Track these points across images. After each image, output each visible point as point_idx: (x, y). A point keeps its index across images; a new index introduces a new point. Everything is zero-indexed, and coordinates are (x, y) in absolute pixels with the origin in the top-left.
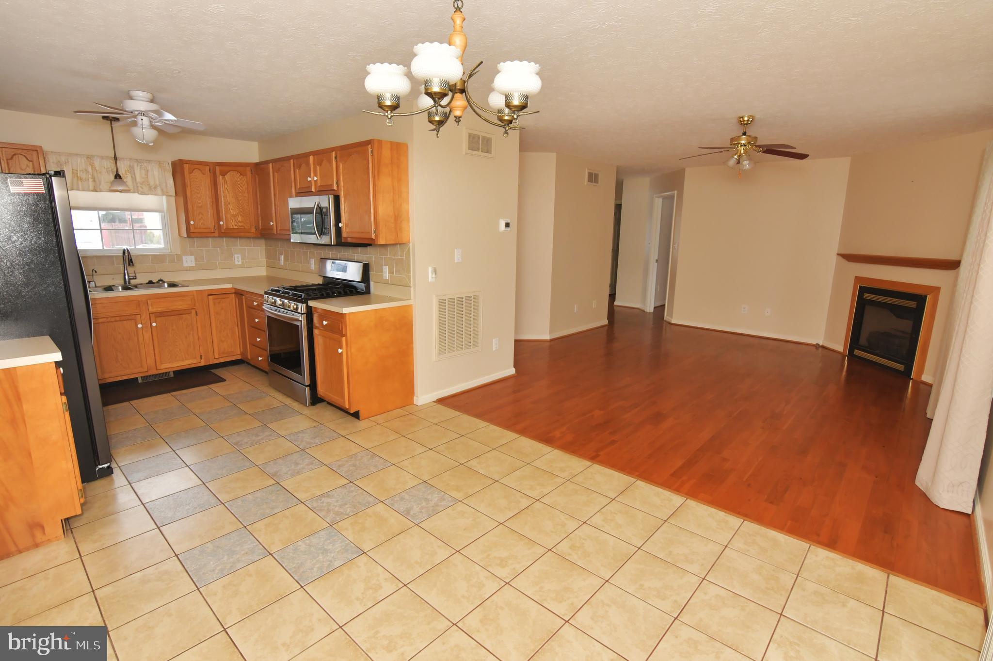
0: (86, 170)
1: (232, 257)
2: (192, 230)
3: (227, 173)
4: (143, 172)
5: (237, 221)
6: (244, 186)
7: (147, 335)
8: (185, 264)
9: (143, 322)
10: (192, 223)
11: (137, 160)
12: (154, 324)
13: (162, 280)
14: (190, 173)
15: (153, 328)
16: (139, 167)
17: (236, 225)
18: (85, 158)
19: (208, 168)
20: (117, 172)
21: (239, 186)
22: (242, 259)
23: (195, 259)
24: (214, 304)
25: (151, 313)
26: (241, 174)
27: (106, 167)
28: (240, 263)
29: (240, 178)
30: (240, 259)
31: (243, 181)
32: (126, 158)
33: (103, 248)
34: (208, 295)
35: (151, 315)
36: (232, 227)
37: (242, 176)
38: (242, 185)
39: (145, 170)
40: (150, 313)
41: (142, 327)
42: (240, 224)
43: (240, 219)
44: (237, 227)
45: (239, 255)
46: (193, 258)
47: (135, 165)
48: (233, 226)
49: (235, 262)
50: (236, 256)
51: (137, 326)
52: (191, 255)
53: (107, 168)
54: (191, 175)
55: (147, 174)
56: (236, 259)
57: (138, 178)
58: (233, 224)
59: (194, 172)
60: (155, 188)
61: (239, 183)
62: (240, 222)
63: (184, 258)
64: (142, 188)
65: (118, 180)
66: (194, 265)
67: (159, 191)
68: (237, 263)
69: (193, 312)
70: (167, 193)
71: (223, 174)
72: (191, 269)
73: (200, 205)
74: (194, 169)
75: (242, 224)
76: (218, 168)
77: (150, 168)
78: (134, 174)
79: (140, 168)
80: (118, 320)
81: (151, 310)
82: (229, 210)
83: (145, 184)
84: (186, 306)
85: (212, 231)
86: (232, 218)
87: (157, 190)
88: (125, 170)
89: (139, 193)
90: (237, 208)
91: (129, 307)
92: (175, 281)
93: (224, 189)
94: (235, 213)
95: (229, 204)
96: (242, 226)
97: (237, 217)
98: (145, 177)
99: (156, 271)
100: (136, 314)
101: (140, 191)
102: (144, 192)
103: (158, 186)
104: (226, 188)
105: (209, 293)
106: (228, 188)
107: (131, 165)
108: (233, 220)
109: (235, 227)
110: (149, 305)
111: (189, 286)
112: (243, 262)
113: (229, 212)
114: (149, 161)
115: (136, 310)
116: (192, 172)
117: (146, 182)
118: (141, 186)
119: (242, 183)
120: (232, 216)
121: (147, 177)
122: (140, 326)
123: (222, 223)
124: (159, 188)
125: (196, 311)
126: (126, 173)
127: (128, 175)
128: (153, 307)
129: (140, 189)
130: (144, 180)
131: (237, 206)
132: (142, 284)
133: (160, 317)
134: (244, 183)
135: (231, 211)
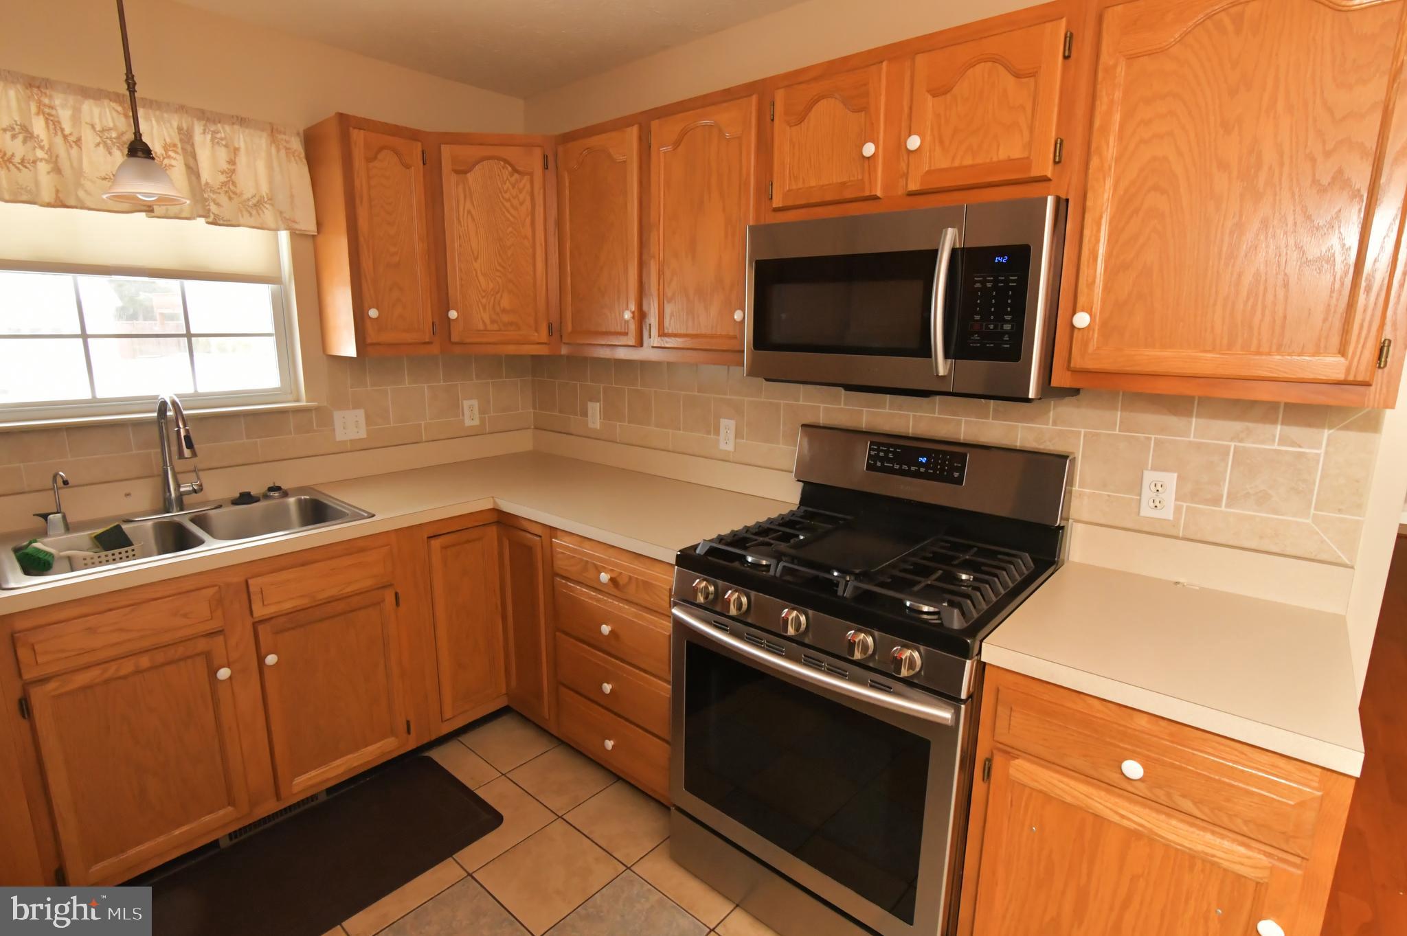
1: (458, 406)
2: (372, 336)
3: (474, 165)
4: (222, 154)
5: (498, 309)
6: (521, 204)
7: (248, 696)
8: (340, 435)
9: (234, 655)
10: (373, 313)
11: (203, 112)
12: (271, 659)
13: (278, 489)
14: (369, 159)
15: (266, 672)
16: (209, 137)
17: (493, 322)
18: (21, 88)
19: (418, 147)
20: (137, 134)
21: (508, 205)
22: (482, 411)
23: (367, 417)
24: (445, 564)
25: (261, 622)
26: (515, 170)
27: (98, 128)
28: (476, 422)
29: (513, 179)
30: (477, 410)
31: (521, 191)
32: (168, 104)
33: (94, 396)
34: (428, 538)
35: (259, 627)
36: (481, 327)
37: (516, 176)
38: (515, 202)
39: (226, 146)
40: (255, 625)
41: (230, 678)
42: (505, 318)
43: (506, 302)
44: (495, 327)
45: (475, 403)
46: (360, 414)
47: (198, 129)
48: (484, 323)
49: (463, 421)
50: (466, 404)
51: (213, 673)
52: (356, 406)
53: (103, 131)
54: (371, 165)
55: (233, 161)
56: (467, 412)
58: (486, 318)
59: (380, 156)
60: (259, 205)
61: (507, 196)
62: (504, 311)
63: (338, 416)
64: (218, 204)
66: (365, 436)
67: (268, 216)
70: (293, 221)
71: (462, 171)
72: (358, 447)
74: (380, 148)
75: (512, 317)
76: (446, 151)
77: (242, 145)
78: (194, 156)
79: (213, 139)
80: (145, 666)
81: (260, 611)
82: (476, 276)
83: (226, 192)
84: (368, 583)
85: (427, 340)
86: (484, 301)
87: (264, 212)
88: (165, 140)
89: (210, 220)
90: (498, 271)
91: (185, 616)
92: (316, 488)
93: (463, 215)
94: (491, 285)
95: (476, 259)
96: (511, 324)
97: (499, 295)
98: (229, 169)
99: (260, 460)
100: (211, 634)
101: (213, 214)
102: (224, 219)
103: (266, 200)
104: (469, 212)
105: (431, 532)
106: (473, 212)
107: (185, 126)
108: (484, 308)
109: (490, 327)
110: (253, 597)
111: (373, 516)
112: (482, 420)
113: (477, 281)
114: (240, 119)
115: (211, 619)
116: (375, 158)
117: (229, 188)
118: (214, 196)
119: (517, 196)
120: (484, 294)
121: (233, 171)
122: (224, 673)
123: (453, 314)
124: (267, 206)
125: (396, 594)
126: (166, 154)
127: (172, 158)
128: (265, 603)
129: (211, 207)
130: (226, 180)
131: (500, 265)
132: (220, 507)
133: (289, 629)
134: (521, 197)
135: (481, 278)
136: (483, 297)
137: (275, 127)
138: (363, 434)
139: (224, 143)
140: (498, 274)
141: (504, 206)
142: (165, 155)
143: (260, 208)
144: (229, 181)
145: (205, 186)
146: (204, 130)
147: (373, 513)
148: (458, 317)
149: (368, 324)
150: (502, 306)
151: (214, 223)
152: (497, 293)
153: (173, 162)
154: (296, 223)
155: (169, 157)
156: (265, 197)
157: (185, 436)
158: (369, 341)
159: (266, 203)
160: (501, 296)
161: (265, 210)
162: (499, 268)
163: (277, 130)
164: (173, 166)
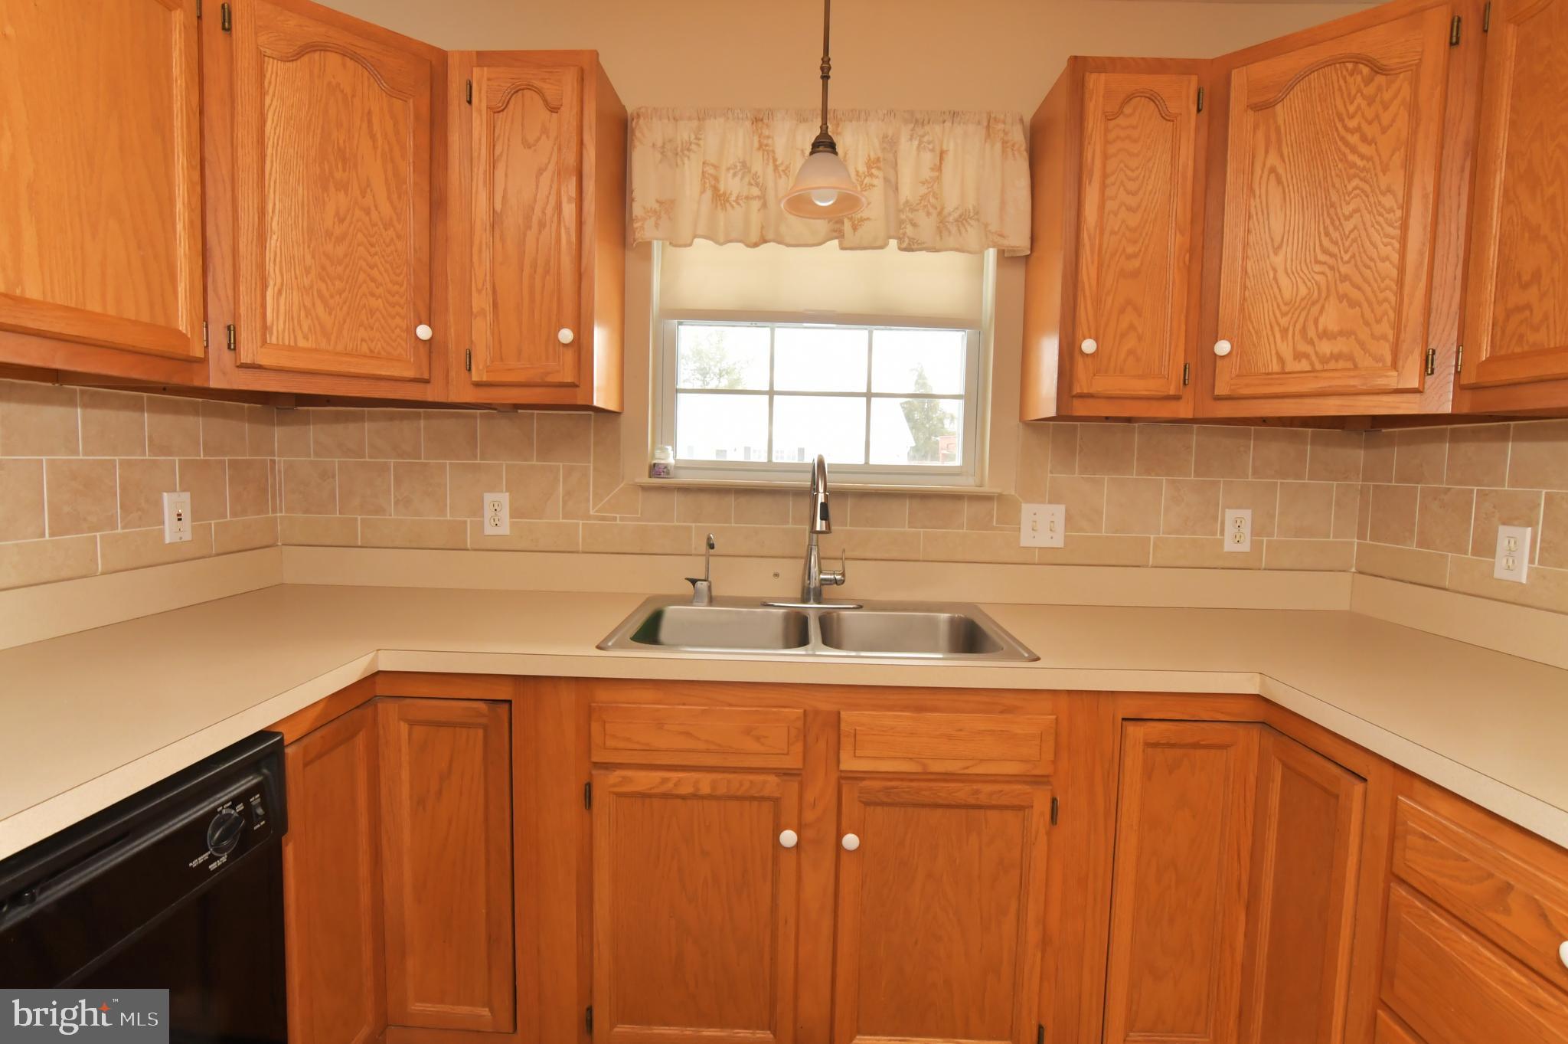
0: (744, 164)
1: (1215, 518)
2: (1085, 382)
3: (1294, 86)
4: (928, 158)
5: (1311, 333)
6: (1387, 130)
7: (816, 882)
8: (1026, 539)
9: (809, 816)
10: (1089, 346)
11: (912, 113)
12: (851, 841)
14: (1109, 118)
15: (844, 858)
16: (916, 143)
17: (1298, 356)
18: (748, 123)
19: (1192, 84)
20: (824, 125)
21: (1354, 139)
22: (1255, 532)
23: (1069, 519)
24: (1148, 773)
25: (847, 780)
26: (1379, 70)
28: (1245, 547)
29: (1370, 88)
30: (1247, 530)
31: (1387, 105)
33: (770, 460)
34: (1123, 719)
35: (843, 782)
36: (1276, 368)
37: (1380, 80)
38: (1370, 131)
39: (933, 150)
40: (840, 778)
41: (796, 847)
42: (1326, 348)
43: (1330, 318)
44: (1304, 365)
45: (1246, 514)
46: (1059, 512)
47: (904, 135)
48: (1281, 360)
49: (1221, 543)
50: (1230, 515)
52: (1055, 499)
54: (1112, 124)
55: (939, 168)
56: (1230, 529)
57: (907, 190)
58: (1286, 350)
59: (1127, 109)
61: (1354, 122)
62: (1325, 335)
63: (1027, 510)
64: (914, 225)
65: (824, 157)
66: (1061, 545)
68: (1229, 546)
69: (1042, 806)
70: (1002, 236)
71: (1267, 103)
72: (1049, 559)
73: (1135, 263)
74: (1129, 99)
75: (1340, 345)
76: (1240, 78)
77: (952, 146)
78: (896, 169)
79: (919, 144)
80: (705, 789)
81: (848, 764)
82: (1275, 278)
83: (925, 206)
84: (1012, 768)
85: (1172, 392)
86: (1284, 321)
87: (967, 231)
88: (869, 156)
89: (904, 245)
90: (1317, 262)
91: (758, 739)
92: (982, 607)
93: (1261, 177)
94: (1303, 291)
95: (1277, 250)
96: (1337, 357)
97: (1315, 310)
98: (931, 178)
99: (921, 558)
100: (786, 773)
101: (908, 237)
102: (919, 242)
103: (972, 214)
104: (1273, 170)
105: (1131, 709)
106: (1281, 170)
107: (890, 133)
108: (1284, 332)
109: (1291, 365)
110: (843, 739)
111: (1038, 659)
112: (1256, 545)
113: (1276, 290)
114: (952, 112)
115: (788, 754)
116: (1120, 112)
117: (929, 201)
118: (911, 216)
119: (1377, 116)
120: (1284, 308)
121: (938, 179)
122: (788, 838)
123: (1223, 347)
124: (972, 222)
125: (1054, 801)
126: (868, 172)
127: (875, 176)
128: (858, 753)
129: (907, 231)
130: (926, 191)
131: (1325, 251)
132: (860, 607)
133: (883, 804)
134: (1386, 118)
135: (1284, 282)
136: (1284, 315)
137: (993, 116)
138: (1058, 542)
139: (931, 146)
140: (1317, 268)
141: (1346, 144)
142: (866, 173)
143: (963, 224)
144: (930, 192)
145: (904, 204)
146: (912, 136)
147: (1038, 653)
148: (1230, 353)
149: (1080, 364)
150: (1321, 327)
151: (908, 249)
152: (1314, 303)
153: (875, 182)
154: (1004, 237)
155: (871, 175)
156: (972, 211)
157: (822, 503)
158: (1077, 390)
159: (971, 218)
160: (1323, 307)
161: (969, 228)
162: (1321, 257)
163: (995, 119)
164: (874, 186)
